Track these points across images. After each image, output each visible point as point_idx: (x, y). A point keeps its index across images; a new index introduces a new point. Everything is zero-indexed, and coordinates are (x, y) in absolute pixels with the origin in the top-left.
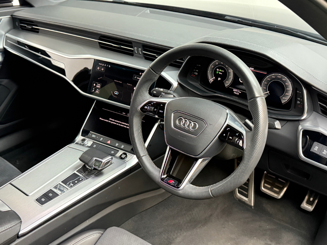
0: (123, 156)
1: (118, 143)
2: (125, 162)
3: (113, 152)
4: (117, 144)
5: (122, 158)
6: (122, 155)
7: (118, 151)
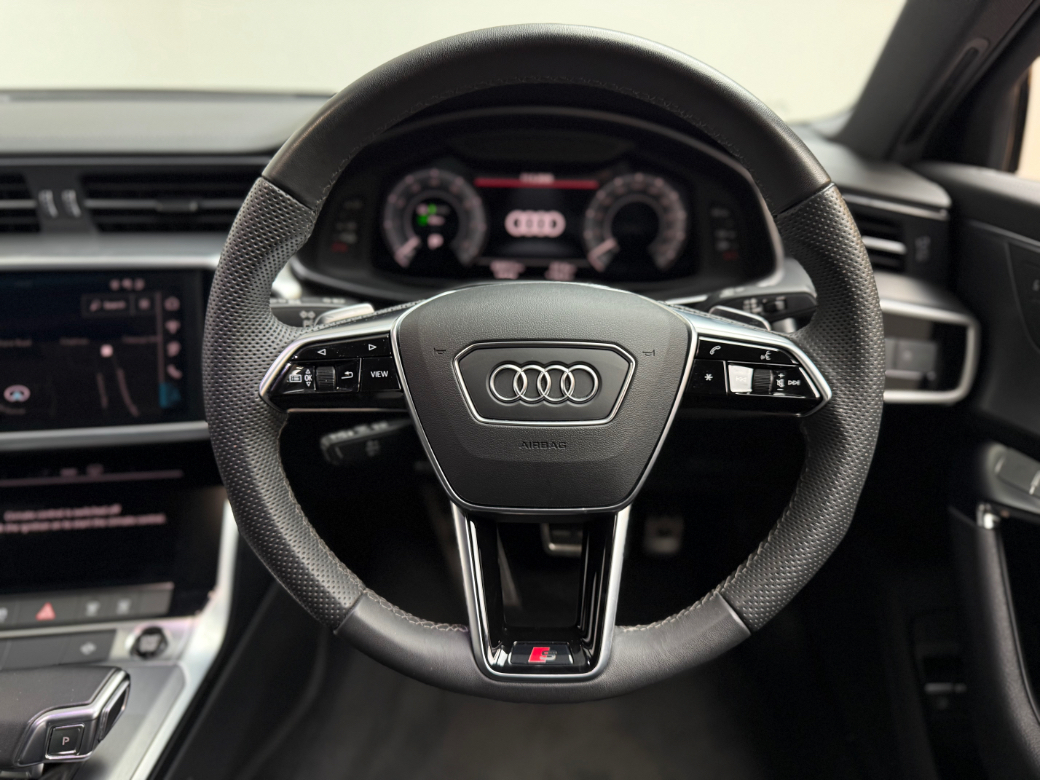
0: (150, 643)
1: (94, 599)
2: (172, 669)
3: (88, 648)
4: (92, 608)
5: (144, 655)
6: (138, 640)
7: (113, 632)
